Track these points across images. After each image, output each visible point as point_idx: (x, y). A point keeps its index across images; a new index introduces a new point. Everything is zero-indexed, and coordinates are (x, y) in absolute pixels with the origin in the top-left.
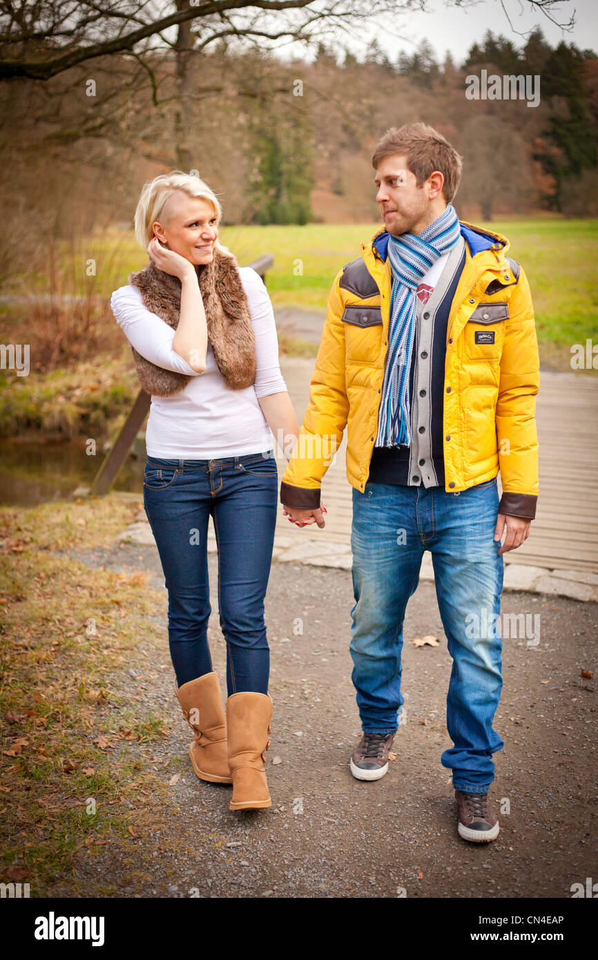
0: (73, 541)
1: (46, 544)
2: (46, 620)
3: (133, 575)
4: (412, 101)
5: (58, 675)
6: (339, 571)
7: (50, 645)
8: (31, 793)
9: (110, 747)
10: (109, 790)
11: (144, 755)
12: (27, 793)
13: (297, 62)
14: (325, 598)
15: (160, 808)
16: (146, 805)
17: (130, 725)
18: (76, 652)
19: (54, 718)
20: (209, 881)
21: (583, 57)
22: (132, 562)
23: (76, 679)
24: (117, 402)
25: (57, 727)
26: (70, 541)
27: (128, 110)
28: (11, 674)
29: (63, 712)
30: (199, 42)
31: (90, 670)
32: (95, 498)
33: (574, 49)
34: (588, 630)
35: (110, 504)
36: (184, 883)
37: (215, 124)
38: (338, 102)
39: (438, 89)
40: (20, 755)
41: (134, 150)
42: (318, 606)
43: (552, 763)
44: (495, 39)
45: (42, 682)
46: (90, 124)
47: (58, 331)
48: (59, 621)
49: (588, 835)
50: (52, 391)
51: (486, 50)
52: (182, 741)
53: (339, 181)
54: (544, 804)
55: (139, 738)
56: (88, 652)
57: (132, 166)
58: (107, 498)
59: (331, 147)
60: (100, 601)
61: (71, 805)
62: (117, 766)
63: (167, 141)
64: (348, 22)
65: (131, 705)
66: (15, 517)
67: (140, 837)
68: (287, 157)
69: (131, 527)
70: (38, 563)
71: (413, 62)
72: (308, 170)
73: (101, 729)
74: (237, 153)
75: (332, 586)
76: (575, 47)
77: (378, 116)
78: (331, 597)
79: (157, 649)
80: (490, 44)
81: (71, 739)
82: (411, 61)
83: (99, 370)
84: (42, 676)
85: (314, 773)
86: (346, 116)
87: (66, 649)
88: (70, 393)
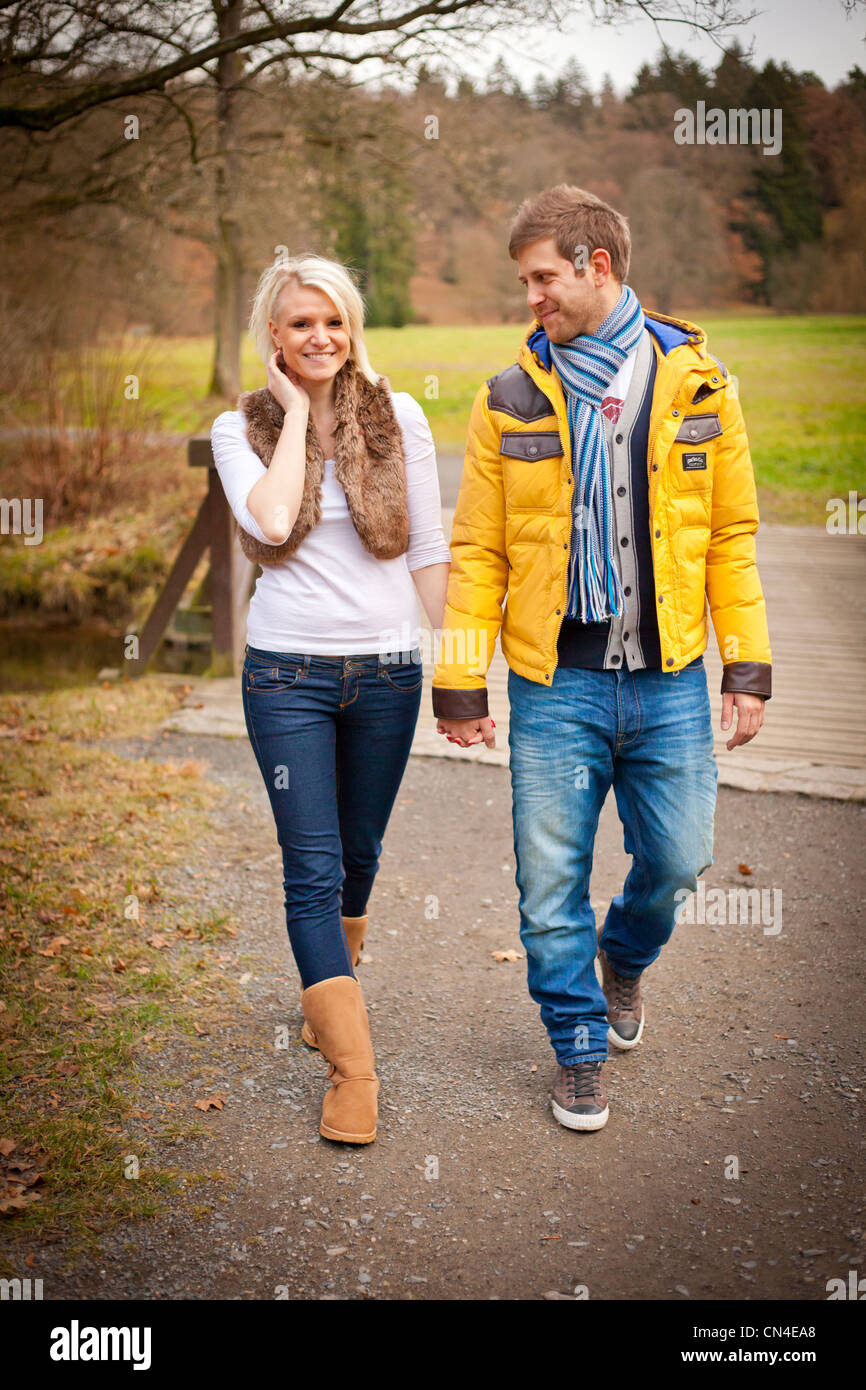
0: (103, 730)
1: (69, 733)
2: (79, 814)
3: (184, 765)
4: (555, 148)
5: (99, 873)
6: (444, 760)
7: (86, 840)
8: (75, 992)
9: (166, 946)
10: (168, 987)
11: (208, 955)
12: (71, 993)
13: (389, 92)
14: (425, 791)
15: (229, 1006)
16: (212, 1003)
17: (189, 924)
18: (119, 848)
19: (98, 917)
20: (290, 1075)
21: (801, 82)
22: (180, 754)
23: (121, 876)
24: (145, 570)
25: (101, 926)
26: (101, 728)
27: (149, 165)
28: (41, 871)
29: (108, 911)
30: (249, 67)
31: (137, 865)
32: (127, 680)
33: (787, 71)
34: (753, 823)
35: (148, 687)
36: (261, 1077)
37: (273, 184)
38: (447, 152)
39: (591, 129)
40: (59, 956)
41: (158, 222)
42: (417, 800)
43: (697, 960)
44: (674, 56)
45: (80, 879)
46: (95, 185)
47: (60, 475)
48: (95, 816)
49: (732, 1028)
50: (54, 556)
51: (661, 72)
52: (253, 940)
53: (450, 263)
54: (683, 1000)
55: (201, 936)
56: (134, 848)
57: (156, 245)
58: (142, 681)
59: (438, 215)
60: (142, 794)
61: (123, 1004)
62: (176, 966)
63: (206, 209)
64: (460, 40)
65: (190, 904)
66: (24, 705)
67: (208, 1034)
68: (376, 229)
69: (176, 713)
70: (61, 753)
71: (557, 91)
72: (406, 247)
73: (155, 928)
74: (303, 225)
75: (435, 778)
76: (789, 67)
77: (504, 171)
78: (435, 790)
79: (218, 846)
80: (667, 65)
81: (119, 938)
82: (554, 90)
83: (116, 527)
84: (79, 873)
85: (412, 971)
86: (457, 171)
87: (107, 845)
88: (79, 559)
